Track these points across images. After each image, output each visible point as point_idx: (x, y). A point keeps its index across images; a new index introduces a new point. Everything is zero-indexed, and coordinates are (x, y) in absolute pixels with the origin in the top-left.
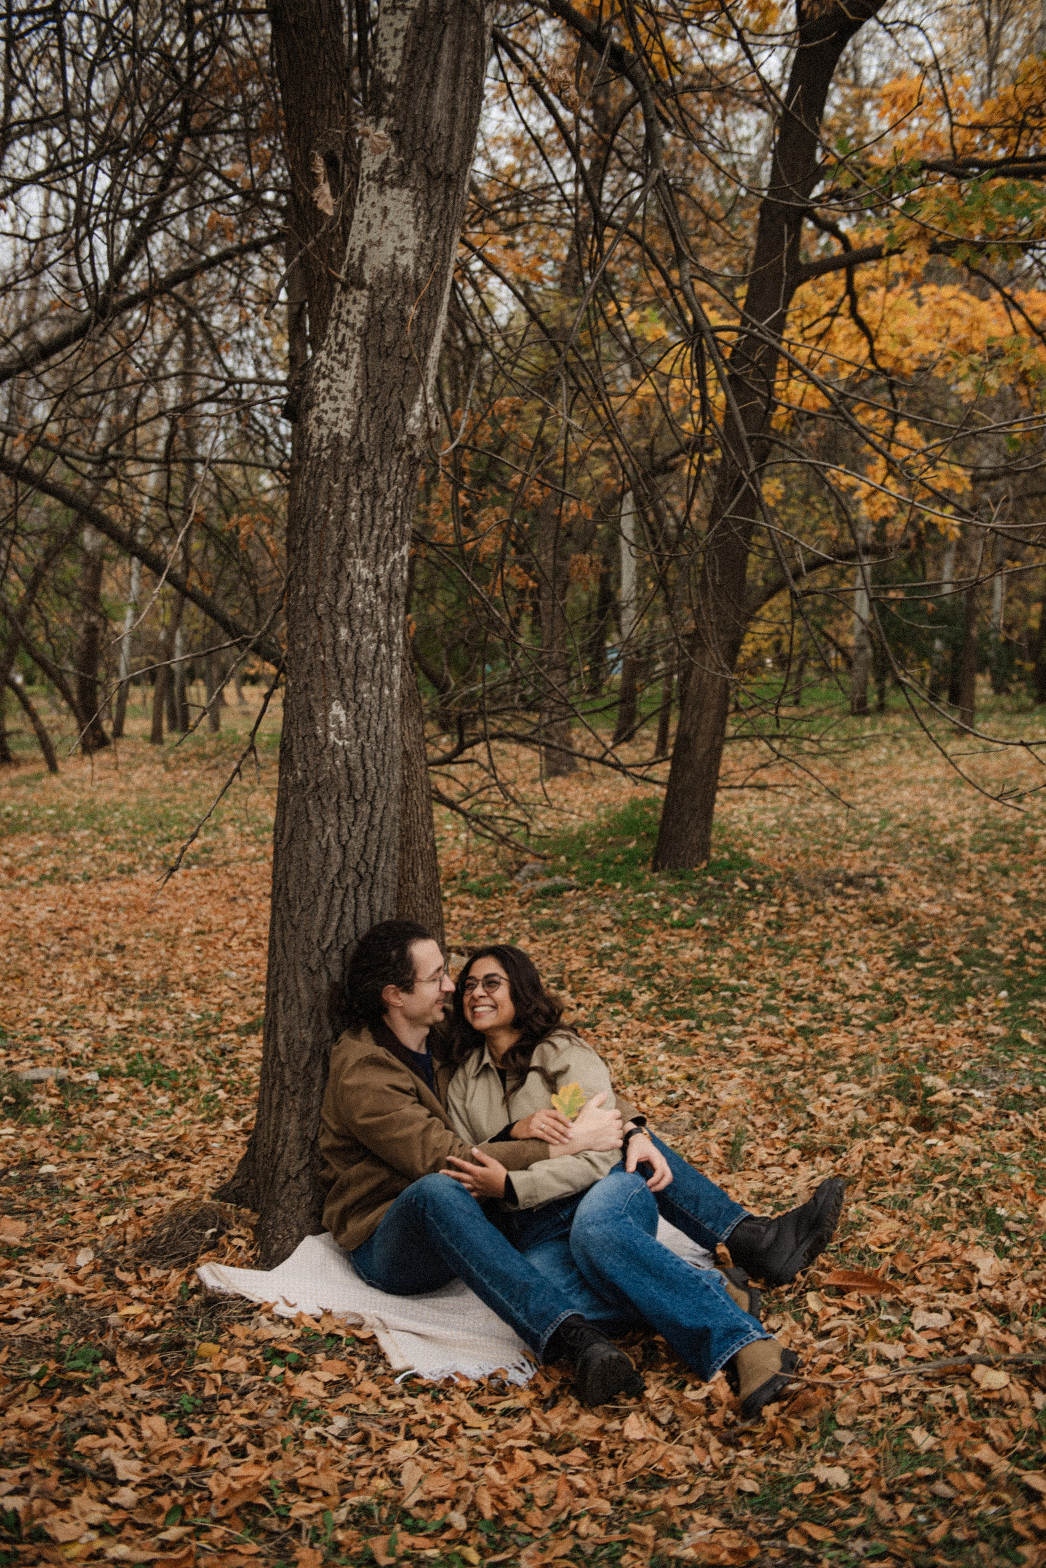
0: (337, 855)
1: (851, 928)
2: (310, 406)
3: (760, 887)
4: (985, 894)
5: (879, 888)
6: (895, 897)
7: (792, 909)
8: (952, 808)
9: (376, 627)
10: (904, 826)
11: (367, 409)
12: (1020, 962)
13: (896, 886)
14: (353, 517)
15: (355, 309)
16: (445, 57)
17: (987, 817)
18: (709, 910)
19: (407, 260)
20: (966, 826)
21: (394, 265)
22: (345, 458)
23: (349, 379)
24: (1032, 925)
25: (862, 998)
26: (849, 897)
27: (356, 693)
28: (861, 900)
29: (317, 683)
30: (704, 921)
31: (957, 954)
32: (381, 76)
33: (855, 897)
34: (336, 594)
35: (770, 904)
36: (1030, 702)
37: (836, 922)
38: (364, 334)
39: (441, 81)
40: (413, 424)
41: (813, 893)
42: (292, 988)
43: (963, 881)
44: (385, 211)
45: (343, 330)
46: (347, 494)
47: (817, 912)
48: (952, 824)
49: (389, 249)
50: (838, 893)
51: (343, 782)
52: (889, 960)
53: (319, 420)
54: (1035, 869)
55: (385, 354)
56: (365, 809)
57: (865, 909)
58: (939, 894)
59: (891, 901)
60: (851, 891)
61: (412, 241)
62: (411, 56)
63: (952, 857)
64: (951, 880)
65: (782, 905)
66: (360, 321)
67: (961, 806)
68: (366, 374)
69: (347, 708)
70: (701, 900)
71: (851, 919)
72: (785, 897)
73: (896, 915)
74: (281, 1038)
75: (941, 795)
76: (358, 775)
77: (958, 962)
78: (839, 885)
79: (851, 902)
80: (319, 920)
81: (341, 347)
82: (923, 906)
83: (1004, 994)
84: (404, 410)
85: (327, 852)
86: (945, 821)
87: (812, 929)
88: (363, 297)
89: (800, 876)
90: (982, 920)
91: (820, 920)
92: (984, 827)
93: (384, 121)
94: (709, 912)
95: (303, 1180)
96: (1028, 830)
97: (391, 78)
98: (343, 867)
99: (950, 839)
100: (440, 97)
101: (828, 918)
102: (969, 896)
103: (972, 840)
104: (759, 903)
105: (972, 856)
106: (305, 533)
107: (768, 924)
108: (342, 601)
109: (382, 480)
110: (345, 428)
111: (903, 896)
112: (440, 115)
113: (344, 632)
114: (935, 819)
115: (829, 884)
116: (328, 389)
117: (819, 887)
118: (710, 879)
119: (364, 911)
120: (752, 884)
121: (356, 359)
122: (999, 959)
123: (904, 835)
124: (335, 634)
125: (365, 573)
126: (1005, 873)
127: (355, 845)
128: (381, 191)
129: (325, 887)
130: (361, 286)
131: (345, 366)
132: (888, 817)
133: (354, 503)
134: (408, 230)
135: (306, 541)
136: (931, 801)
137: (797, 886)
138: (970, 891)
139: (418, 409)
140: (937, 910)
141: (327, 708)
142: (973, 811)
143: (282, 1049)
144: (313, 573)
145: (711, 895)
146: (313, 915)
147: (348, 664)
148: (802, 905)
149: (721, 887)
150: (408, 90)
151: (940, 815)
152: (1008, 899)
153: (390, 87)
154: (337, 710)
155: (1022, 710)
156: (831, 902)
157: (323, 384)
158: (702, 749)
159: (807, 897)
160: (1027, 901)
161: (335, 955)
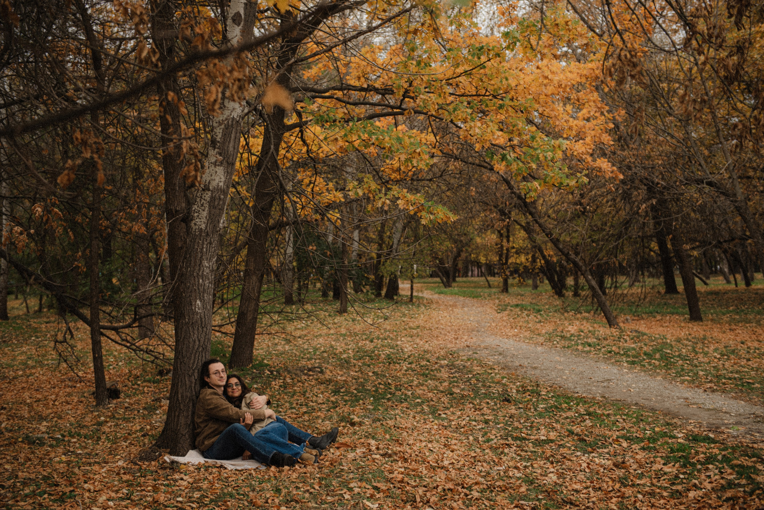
0: (197, 343)
1: (313, 386)
2: (192, 220)
3: (275, 373)
4: (362, 373)
5: (322, 372)
6: (328, 375)
7: (289, 380)
8: (343, 345)
9: (209, 279)
10: (324, 352)
11: (209, 222)
12: (376, 391)
13: (328, 371)
14: (205, 250)
15: (207, 196)
16: (233, 136)
17: (359, 348)
18: (257, 382)
19: (221, 184)
20: (350, 352)
21: (218, 186)
22: (203, 234)
23: (205, 214)
24: (380, 381)
25: (324, 403)
26: (310, 375)
27: (203, 297)
28: (315, 376)
29: (193, 295)
30: (255, 386)
31: (355, 389)
32: (215, 139)
33: (313, 375)
34: (199, 270)
35: (280, 379)
36: (373, 296)
37: (306, 384)
38: (209, 202)
39: (232, 141)
40: (221, 225)
41: (296, 374)
42: (184, 381)
43: (353, 368)
44: (216, 172)
45: (203, 201)
46: (203, 243)
47: (299, 381)
48: (344, 351)
49: (217, 181)
50: (305, 374)
51: (199, 322)
52: (331, 394)
53: (195, 224)
54: (380, 365)
55: (215, 208)
56: (205, 329)
57: (317, 380)
58: (345, 373)
59: (327, 377)
60: (311, 373)
61: (223, 179)
62: (224, 135)
63: (347, 362)
64: (348, 369)
65: (284, 379)
66: (208, 199)
67: (346, 344)
68: (210, 213)
69: (201, 301)
70: (253, 379)
71: (312, 383)
72: (285, 376)
73: (330, 381)
74: (180, 396)
75: (337, 340)
76: (203, 320)
77: (355, 392)
78: (306, 371)
79: (311, 378)
80: (192, 361)
81: (202, 205)
82: (339, 378)
83: (372, 399)
84: (219, 222)
85: (195, 342)
86: (341, 350)
87: (298, 387)
88: (209, 193)
89: (290, 368)
90: (362, 380)
91: (299, 384)
92: (358, 352)
93: (216, 150)
94: (257, 383)
95: (187, 436)
96: (376, 352)
97: (218, 139)
98: (199, 346)
99: (345, 356)
100: (231, 145)
101: (303, 383)
102: (356, 374)
103: (354, 356)
104: (275, 379)
105: (355, 362)
106: (190, 254)
107: (281, 386)
108: (201, 272)
109: (212, 240)
110: (203, 226)
111: (331, 374)
112: (231, 149)
113: (201, 281)
114: (336, 349)
115: (302, 371)
116: (198, 216)
117: (298, 372)
118: (255, 371)
119: (204, 358)
120: (272, 372)
121: (207, 209)
122: (369, 390)
123: (325, 355)
124: (199, 281)
125: (207, 265)
126: (369, 366)
127: (202, 340)
128: (215, 167)
129: (194, 351)
130: (209, 190)
131: (204, 210)
132: (315, 349)
133: (205, 246)
134: (222, 177)
135: (190, 257)
136: (333, 343)
137: (289, 372)
138: (356, 372)
139: (222, 221)
140: (344, 378)
141: (196, 302)
142: (352, 346)
143: (180, 399)
144: (193, 264)
145: (257, 377)
146: (190, 359)
147: (202, 290)
148: (293, 379)
149: (260, 373)
150: (224, 143)
151: (338, 348)
152: (371, 374)
153: (218, 142)
154: (198, 302)
155: (370, 301)
156: (304, 377)
157: (196, 214)
158: (250, 317)
159: (294, 376)
160: (378, 374)
161: (196, 371)
